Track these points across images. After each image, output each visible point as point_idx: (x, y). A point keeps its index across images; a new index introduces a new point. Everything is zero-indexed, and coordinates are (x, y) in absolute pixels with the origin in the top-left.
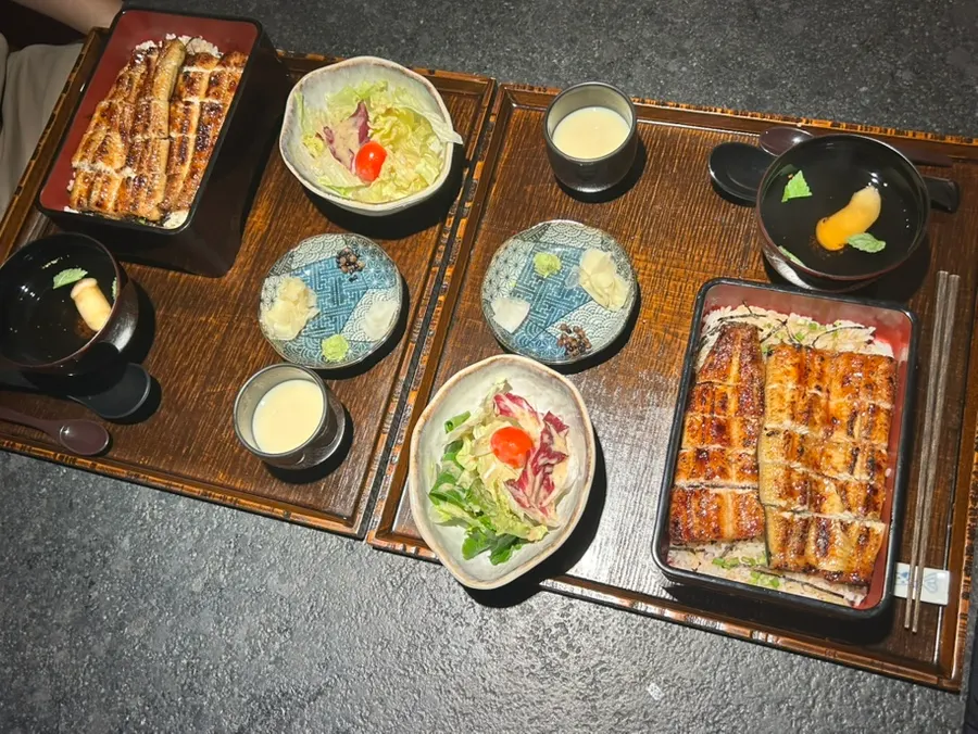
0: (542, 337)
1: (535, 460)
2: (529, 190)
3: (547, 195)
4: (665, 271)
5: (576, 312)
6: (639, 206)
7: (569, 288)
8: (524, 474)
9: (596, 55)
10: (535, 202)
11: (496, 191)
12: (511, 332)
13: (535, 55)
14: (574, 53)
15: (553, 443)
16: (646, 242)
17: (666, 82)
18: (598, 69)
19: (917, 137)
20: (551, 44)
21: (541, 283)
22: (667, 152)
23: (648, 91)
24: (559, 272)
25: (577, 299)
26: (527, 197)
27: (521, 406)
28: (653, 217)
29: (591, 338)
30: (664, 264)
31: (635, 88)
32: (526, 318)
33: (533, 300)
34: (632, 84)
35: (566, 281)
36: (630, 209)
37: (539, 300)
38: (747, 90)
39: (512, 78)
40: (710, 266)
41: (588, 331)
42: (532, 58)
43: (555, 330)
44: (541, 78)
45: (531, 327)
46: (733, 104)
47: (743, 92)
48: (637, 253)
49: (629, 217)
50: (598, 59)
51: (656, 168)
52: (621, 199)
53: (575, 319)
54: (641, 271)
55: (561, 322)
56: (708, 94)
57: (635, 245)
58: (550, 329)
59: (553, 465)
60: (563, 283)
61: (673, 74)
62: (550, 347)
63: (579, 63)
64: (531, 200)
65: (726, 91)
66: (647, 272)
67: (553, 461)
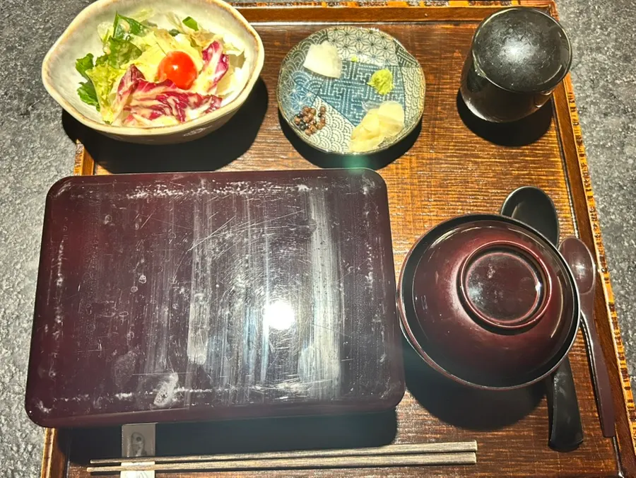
0: (309, 95)
1: (170, 94)
2: (455, 54)
3: (456, 70)
4: (405, 186)
5: (341, 118)
6: (467, 150)
7: (363, 106)
8: (152, 86)
9: (618, 82)
10: (445, 62)
11: (447, 29)
12: (305, 65)
13: (598, 30)
14: (613, 63)
15: (193, 109)
16: (431, 164)
17: (611, 148)
18: (603, 86)
19: (625, 392)
20: (616, 40)
21: (363, 82)
22: (533, 162)
23: (594, 134)
24: (378, 94)
25: (354, 116)
26: (449, 55)
27: (217, 70)
28: (459, 164)
29: (319, 135)
30: (412, 184)
31: (594, 122)
32: (325, 78)
33: (344, 80)
34: (597, 119)
35: (369, 102)
36: (461, 142)
37: (345, 84)
38: (628, 222)
39: (568, 17)
40: (422, 224)
41: (325, 130)
42: (594, 29)
43: (319, 104)
44: (576, 40)
45: (317, 84)
46: (608, 213)
47: (624, 220)
48: (417, 158)
49: (453, 144)
50: (614, 84)
51: (513, 157)
52: (470, 133)
53: (333, 117)
54: (400, 166)
55: (329, 108)
56: (611, 188)
57: (426, 155)
58: (319, 100)
59: (172, 114)
60: (366, 101)
61: (622, 152)
62: (301, 103)
63: (604, 69)
64: (445, 58)
65: (620, 204)
66: (400, 171)
67: (175, 112)
